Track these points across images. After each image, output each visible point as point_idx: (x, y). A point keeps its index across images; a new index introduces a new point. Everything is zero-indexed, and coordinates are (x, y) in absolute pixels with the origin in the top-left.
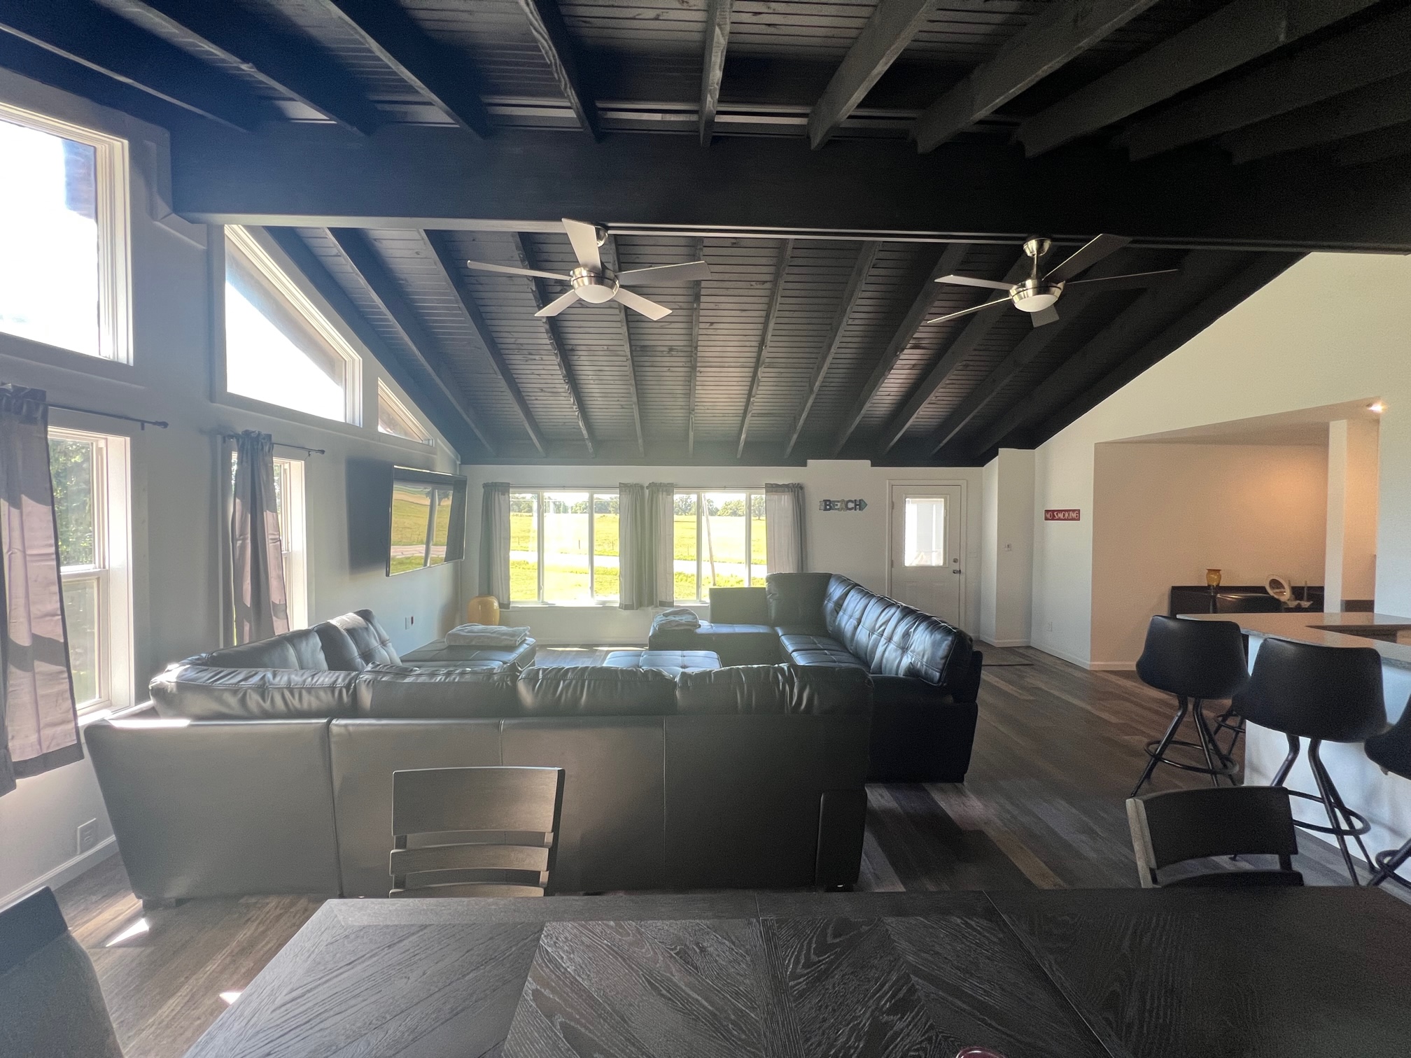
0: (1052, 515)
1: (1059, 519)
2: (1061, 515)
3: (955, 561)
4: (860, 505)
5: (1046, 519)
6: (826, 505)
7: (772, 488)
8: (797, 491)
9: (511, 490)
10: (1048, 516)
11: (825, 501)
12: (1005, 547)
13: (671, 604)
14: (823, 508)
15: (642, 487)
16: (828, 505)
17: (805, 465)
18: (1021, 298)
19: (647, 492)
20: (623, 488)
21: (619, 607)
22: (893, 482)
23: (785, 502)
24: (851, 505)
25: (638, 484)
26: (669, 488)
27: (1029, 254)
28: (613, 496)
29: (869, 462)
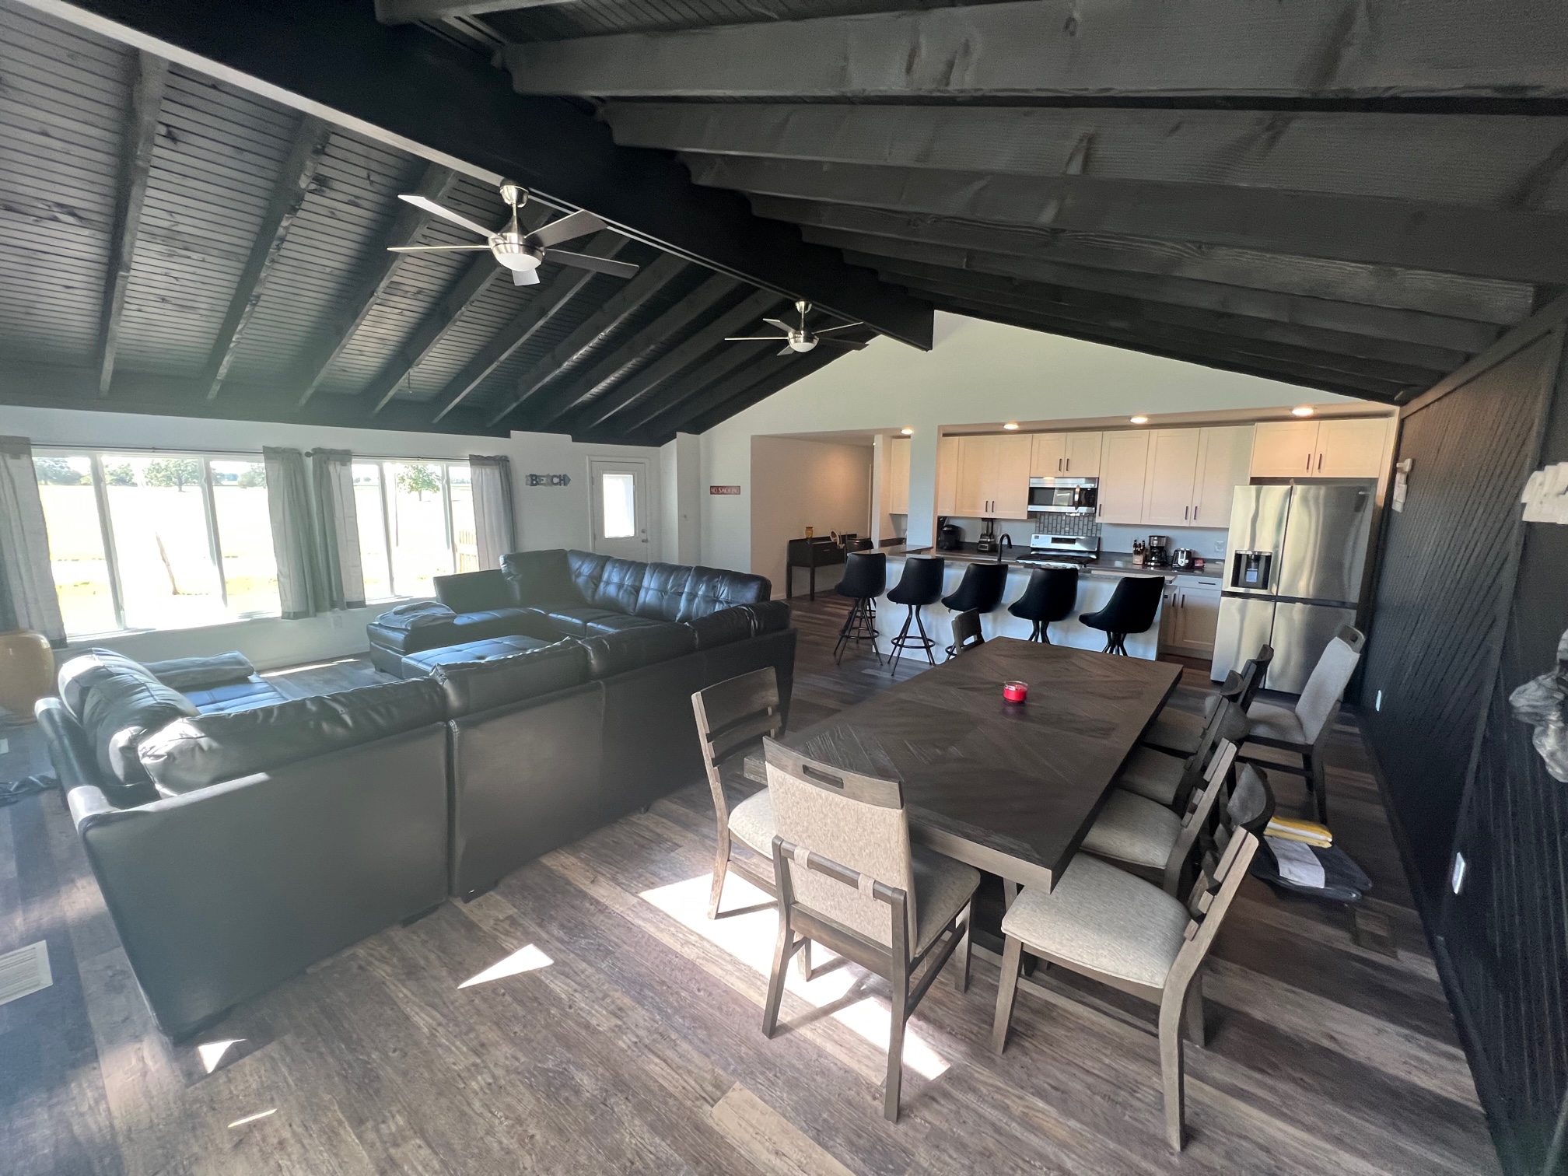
0: (716, 490)
1: (723, 494)
2: (724, 490)
3: (643, 532)
4: (564, 480)
5: (712, 493)
6: (532, 480)
7: (476, 461)
8: (502, 463)
9: (33, 450)
10: (713, 491)
11: (532, 476)
12: (683, 517)
13: (361, 604)
14: (529, 482)
15: (300, 454)
16: (534, 480)
17: (508, 436)
18: (796, 342)
19: (309, 461)
20: (271, 453)
21: (283, 617)
22: (592, 458)
23: (492, 474)
24: (556, 480)
25: (295, 450)
26: (345, 457)
27: (798, 309)
28: (255, 465)
29: (569, 437)
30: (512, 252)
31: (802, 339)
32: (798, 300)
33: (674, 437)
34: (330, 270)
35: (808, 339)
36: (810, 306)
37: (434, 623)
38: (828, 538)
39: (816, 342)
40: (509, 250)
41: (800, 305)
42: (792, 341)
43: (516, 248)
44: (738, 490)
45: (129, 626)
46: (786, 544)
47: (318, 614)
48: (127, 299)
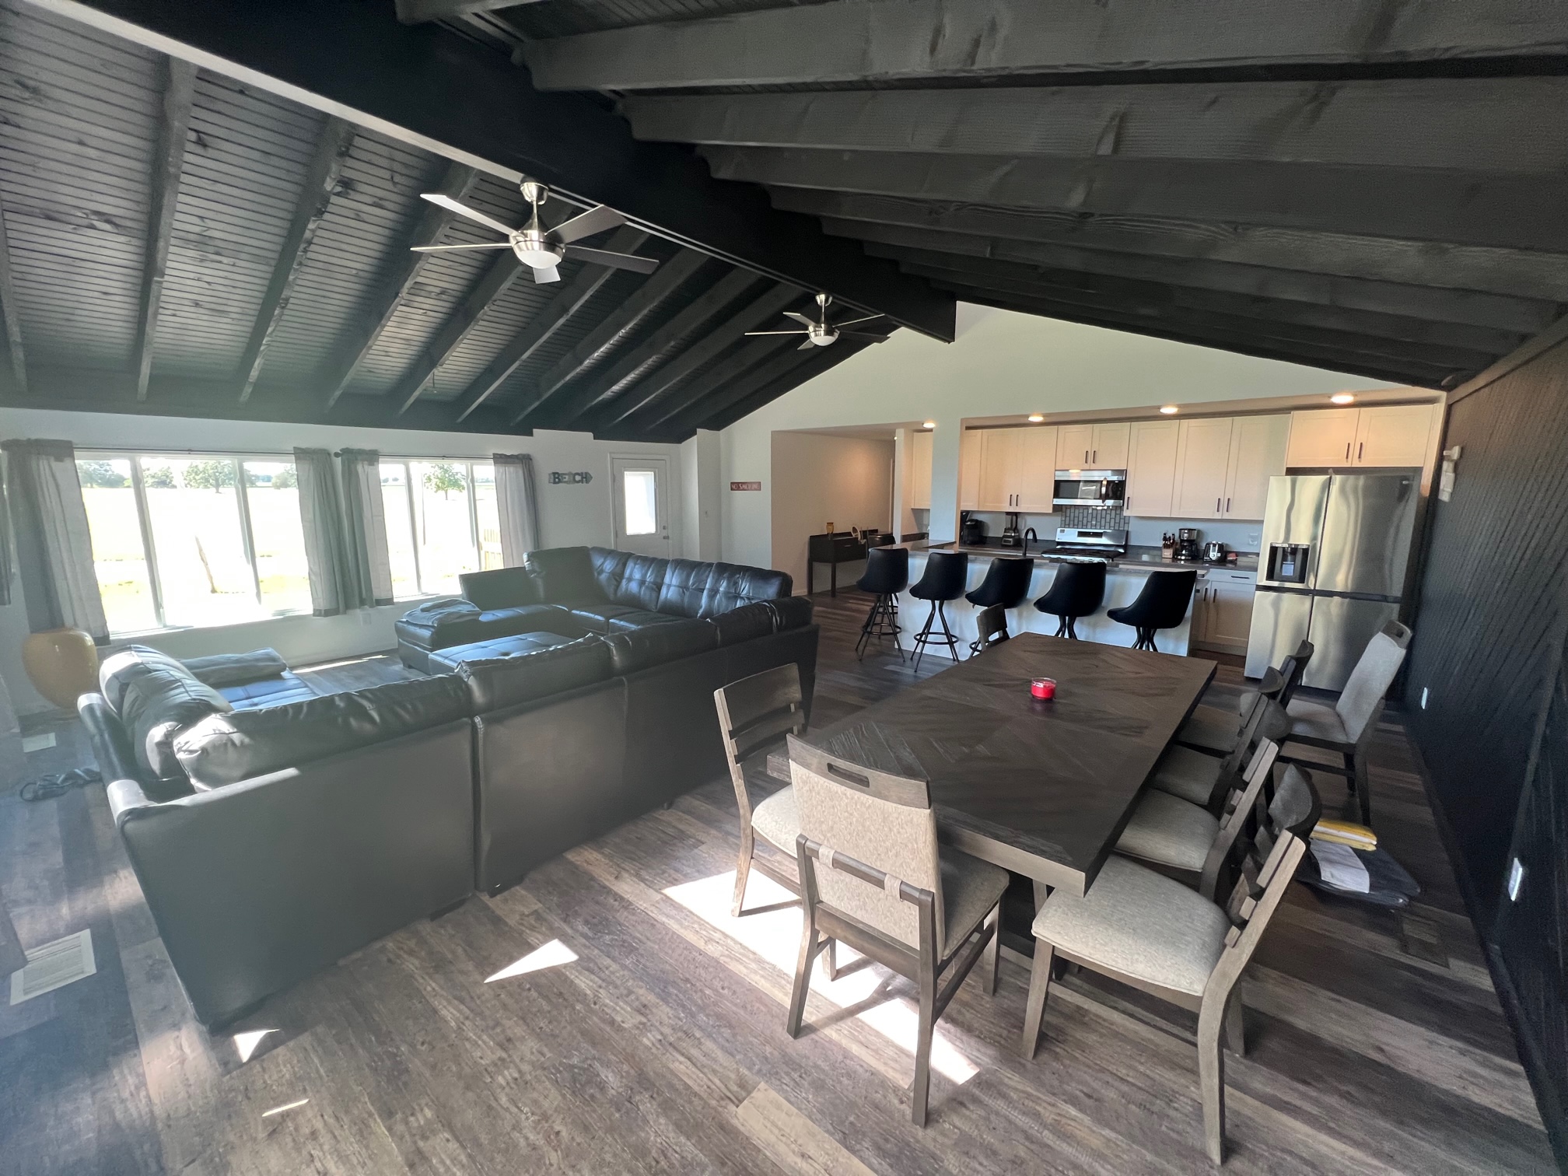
0: (737, 486)
1: (744, 490)
2: (745, 486)
3: (664, 528)
4: (586, 478)
5: (732, 489)
6: (555, 478)
7: (500, 459)
8: (525, 461)
9: (76, 453)
10: (734, 487)
11: (554, 474)
12: (704, 513)
13: (389, 601)
14: (552, 481)
15: (329, 454)
16: (557, 478)
17: (531, 434)
18: (816, 335)
19: (338, 461)
20: (301, 454)
21: (314, 615)
22: (614, 456)
23: (515, 472)
24: (578, 478)
25: (325, 450)
26: (373, 457)
27: (819, 302)
28: (289, 465)
29: (591, 435)
30: (533, 249)
31: (822, 333)
32: (819, 293)
33: (694, 433)
34: (354, 272)
35: (829, 332)
36: (830, 299)
37: (458, 620)
38: (849, 534)
39: (836, 335)
40: (530, 248)
41: (821, 298)
42: (812, 335)
43: (536, 245)
44: (758, 486)
45: (168, 623)
46: (807, 539)
47: (350, 612)
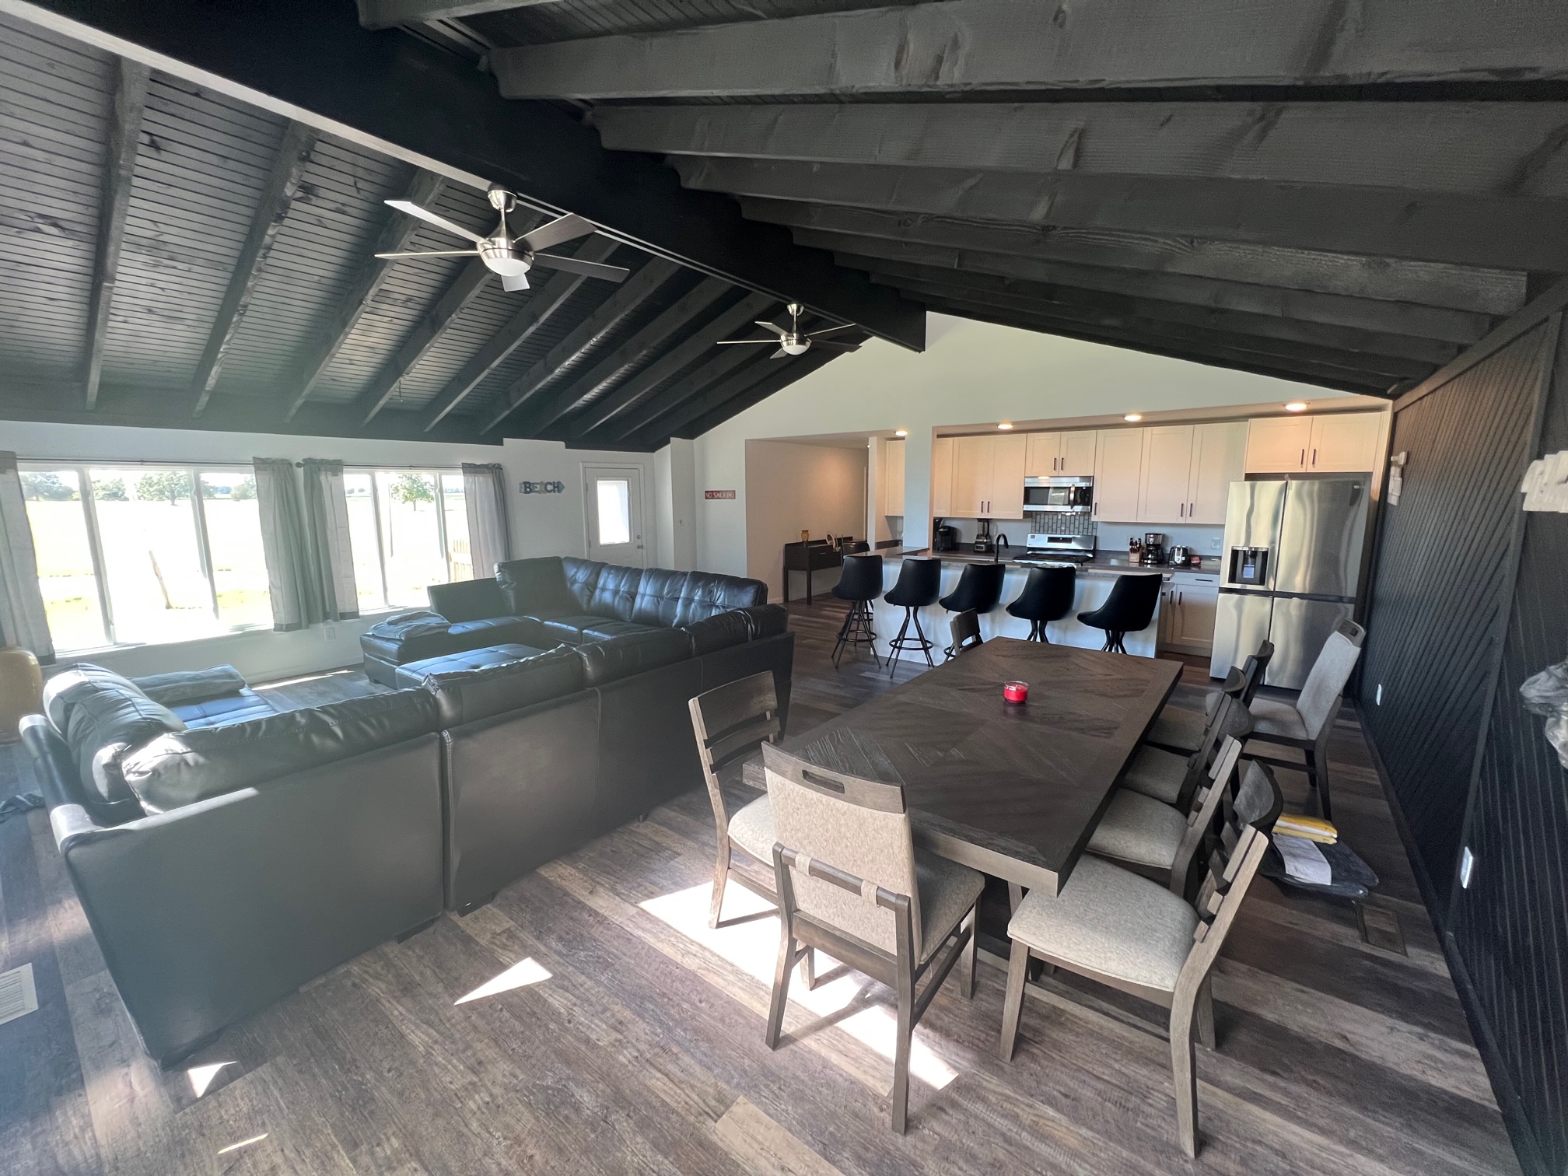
0: (711, 495)
1: (718, 498)
2: (719, 495)
3: (638, 537)
4: (558, 487)
5: (706, 498)
6: (526, 488)
7: (469, 469)
8: (495, 471)
10: (708, 496)
11: (525, 483)
12: (678, 522)
13: (355, 615)
14: (523, 490)
15: (290, 464)
16: (528, 487)
17: (501, 444)
18: (788, 344)
19: (300, 471)
20: (261, 465)
21: (275, 630)
22: (586, 465)
23: (485, 482)
24: (550, 487)
25: (286, 460)
26: (336, 467)
27: (791, 312)
28: (246, 476)
29: (563, 443)
30: (501, 257)
31: (794, 342)
32: (790, 303)
33: (668, 442)
34: (320, 279)
35: (801, 341)
36: (802, 309)
37: (426, 633)
38: (824, 542)
39: (808, 344)
40: (498, 255)
41: (792, 308)
42: (785, 344)
43: (505, 253)
44: (732, 494)
45: (119, 640)
46: (782, 548)
47: (311, 626)
48: (112, 311)
